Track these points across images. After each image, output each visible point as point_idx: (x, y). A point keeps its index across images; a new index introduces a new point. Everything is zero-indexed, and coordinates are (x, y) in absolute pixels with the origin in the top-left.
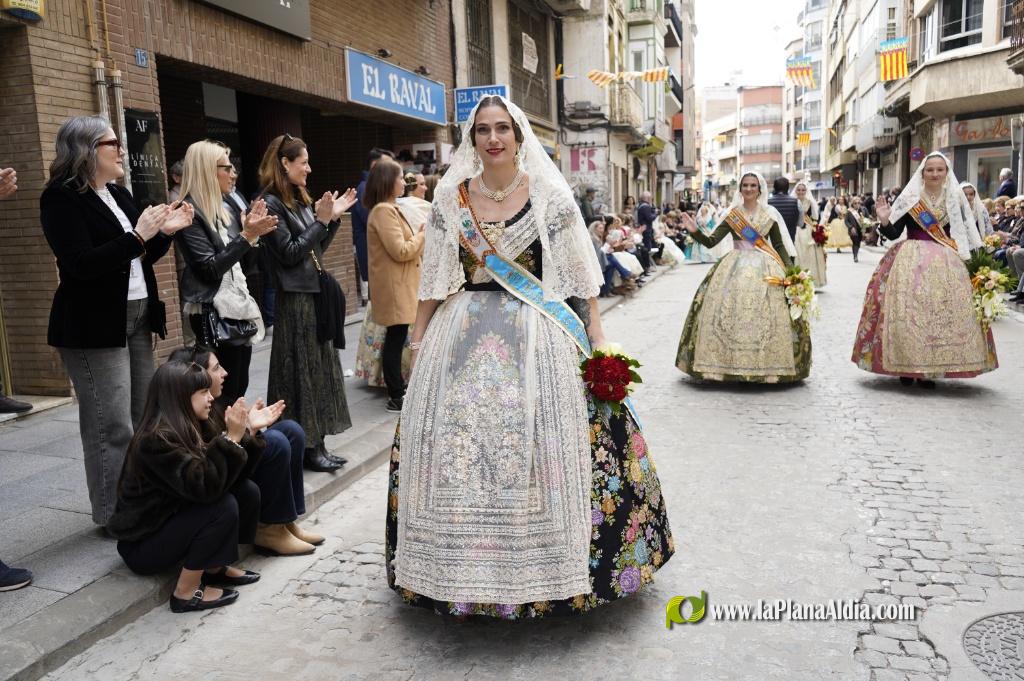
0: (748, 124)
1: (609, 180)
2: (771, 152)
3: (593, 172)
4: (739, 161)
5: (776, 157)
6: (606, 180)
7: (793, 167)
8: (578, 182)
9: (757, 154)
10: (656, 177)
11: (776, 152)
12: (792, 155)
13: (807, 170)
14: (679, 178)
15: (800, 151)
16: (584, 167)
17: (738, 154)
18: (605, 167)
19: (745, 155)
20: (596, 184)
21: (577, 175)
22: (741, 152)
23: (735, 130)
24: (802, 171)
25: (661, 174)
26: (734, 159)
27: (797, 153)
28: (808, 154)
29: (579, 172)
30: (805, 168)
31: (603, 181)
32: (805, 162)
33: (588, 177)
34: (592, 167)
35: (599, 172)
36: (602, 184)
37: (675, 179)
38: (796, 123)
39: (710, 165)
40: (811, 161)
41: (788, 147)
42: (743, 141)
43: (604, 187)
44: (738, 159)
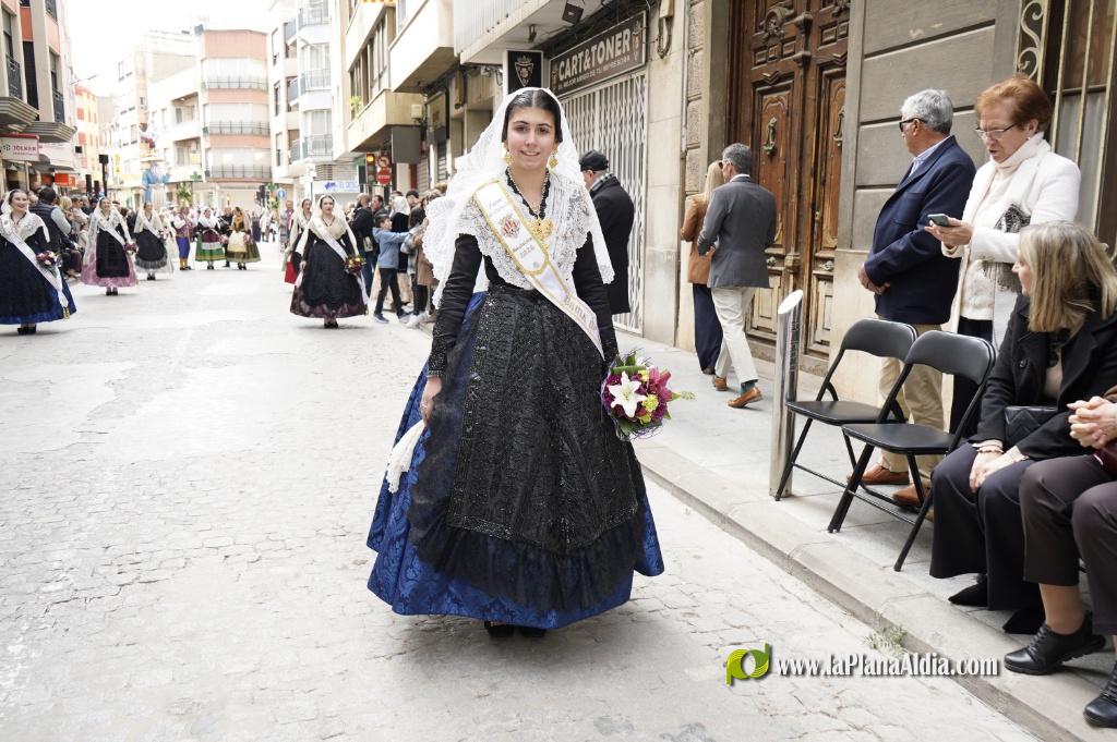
0: (214, 86)
2: (252, 134)
4: (204, 143)
5: (262, 141)
7: (286, 154)
9: (231, 135)
11: (260, 134)
12: (284, 138)
13: (309, 159)
15: (298, 130)
17: (201, 134)
19: (212, 134)
22: (205, 130)
23: (194, 95)
24: (302, 161)
26: (197, 140)
27: (293, 134)
28: (309, 134)
30: (306, 155)
32: (305, 145)
38: (288, 84)
40: (315, 146)
41: (279, 124)
42: (209, 114)
44: (202, 140)
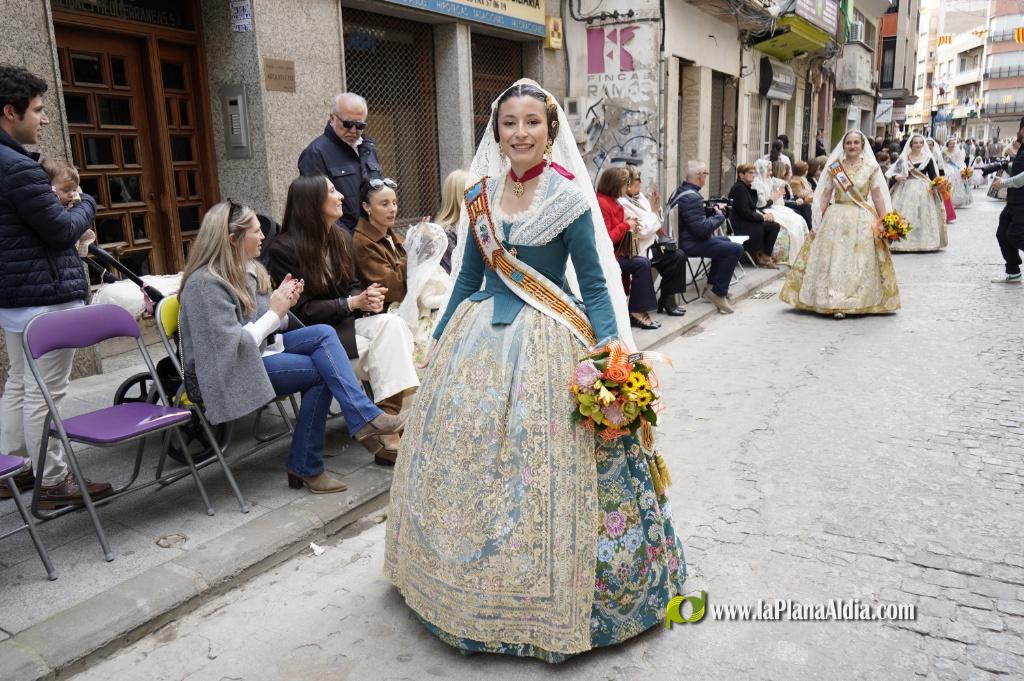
1: (663, 92)
3: (629, 74)
6: (656, 91)
8: (600, 94)
10: (832, 100)
14: (885, 105)
16: (613, 66)
17: (981, 79)
18: (654, 64)
20: (635, 99)
21: (599, 80)
22: (986, 76)
23: (981, 48)
25: (844, 97)
29: (603, 75)
31: (648, 94)
33: (619, 84)
34: (628, 63)
35: (640, 73)
36: (646, 98)
37: (879, 106)
39: (942, 92)
43: (650, 104)
44: (982, 84)
